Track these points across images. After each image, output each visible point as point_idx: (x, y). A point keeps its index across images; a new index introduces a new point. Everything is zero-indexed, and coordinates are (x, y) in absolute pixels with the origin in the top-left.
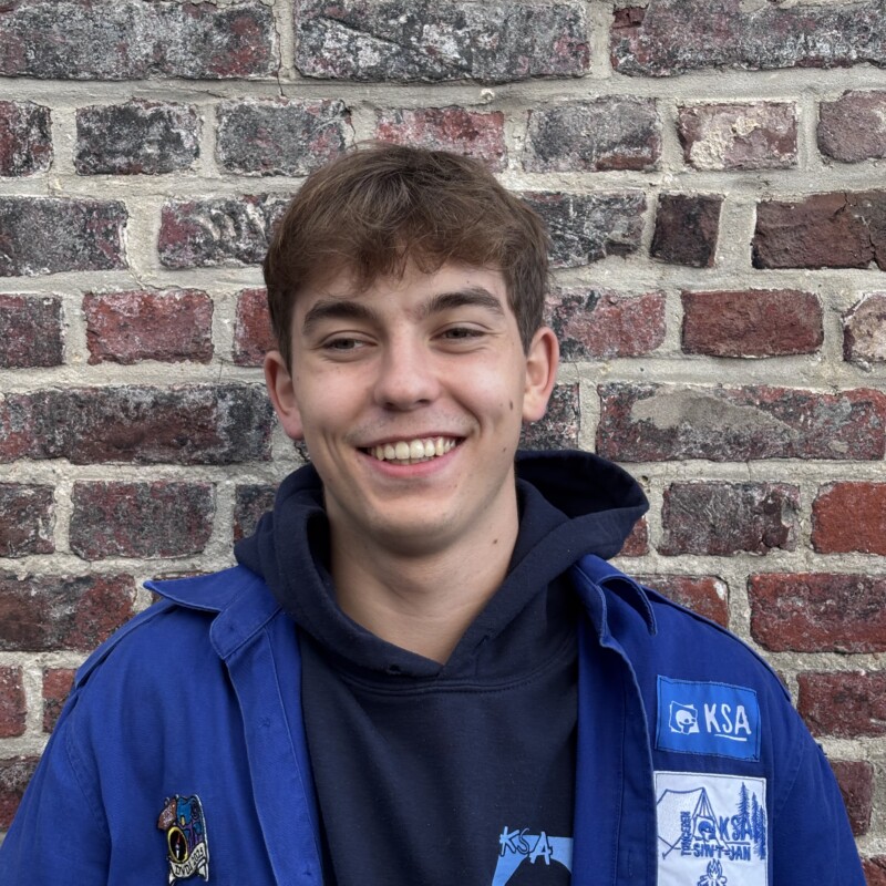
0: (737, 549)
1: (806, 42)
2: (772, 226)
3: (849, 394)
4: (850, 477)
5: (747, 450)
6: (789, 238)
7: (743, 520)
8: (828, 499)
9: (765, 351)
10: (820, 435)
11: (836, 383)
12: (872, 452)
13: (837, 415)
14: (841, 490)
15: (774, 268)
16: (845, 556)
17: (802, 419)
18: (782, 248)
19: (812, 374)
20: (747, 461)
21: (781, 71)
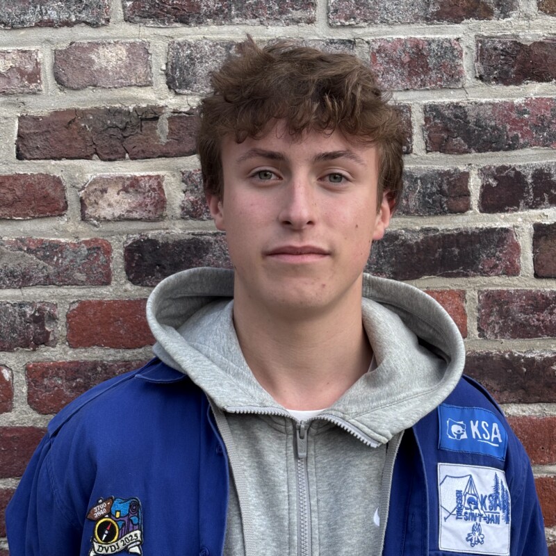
0: (16, 346)
1: (41, 11)
2: (28, 132)
3: (86, 242)
4: (90, 297)
5: (19, 281)
6: (39, 140)
7: (19, 327)
8: (75, 312)
9: (28, 215)
10: (67, 269)
11: (77, 235)
12: (103, 280)
13: (79, 256)
14: (84, 306)
15: (30, 159)
16: (89, 349)
17: (55, 259)
18: (35, 146)
19: (61, 229)
20: (20, 288)
21: (27, 29)
